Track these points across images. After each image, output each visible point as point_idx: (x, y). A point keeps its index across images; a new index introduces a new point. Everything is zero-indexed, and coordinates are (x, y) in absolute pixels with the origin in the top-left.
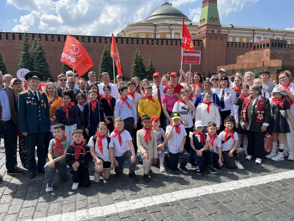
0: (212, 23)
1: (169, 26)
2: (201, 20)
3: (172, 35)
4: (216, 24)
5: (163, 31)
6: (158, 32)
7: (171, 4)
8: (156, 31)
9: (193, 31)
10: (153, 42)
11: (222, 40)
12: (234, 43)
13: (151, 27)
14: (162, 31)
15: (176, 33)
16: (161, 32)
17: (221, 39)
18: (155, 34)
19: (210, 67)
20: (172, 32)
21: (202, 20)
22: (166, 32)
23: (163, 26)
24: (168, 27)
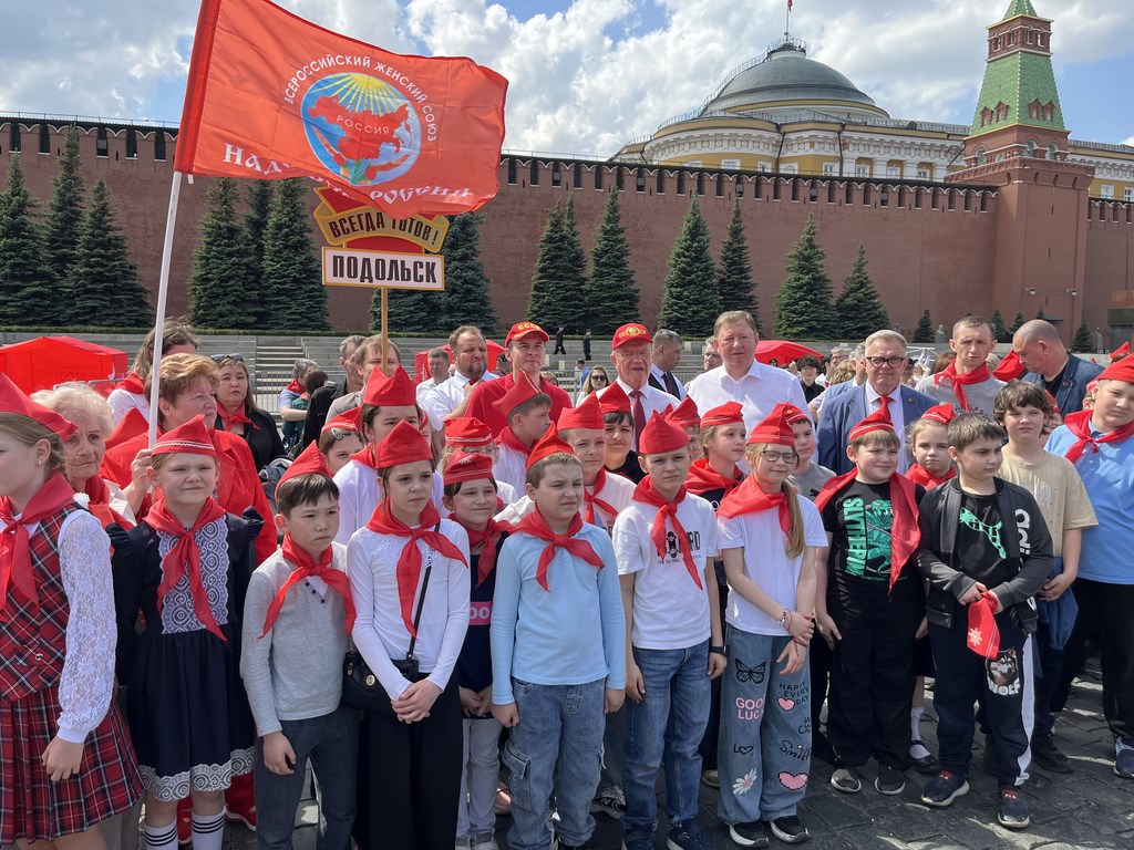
0: (1034, 123)
1: (839, 133)
2: (986, 109)
3: (845, 165)
4: (1050, 126)
5: (812, 152)
6: (789, 154)
7: (803, 51)
8: (784, 148)
9: (892, 151)
10: (814, 192)
11: (1074, 189)
12: (1097, 200)
13: (767, 135)
14: (806, 151)
15: (860, 160)
16: (801, 153)
17: (1074, 184)
18: (777, 161)
19: (1033, 293)
20: (846, 153)
21: (992, 107)
22: (822, 153)
23: (812, 129)
24: (831, 135)
